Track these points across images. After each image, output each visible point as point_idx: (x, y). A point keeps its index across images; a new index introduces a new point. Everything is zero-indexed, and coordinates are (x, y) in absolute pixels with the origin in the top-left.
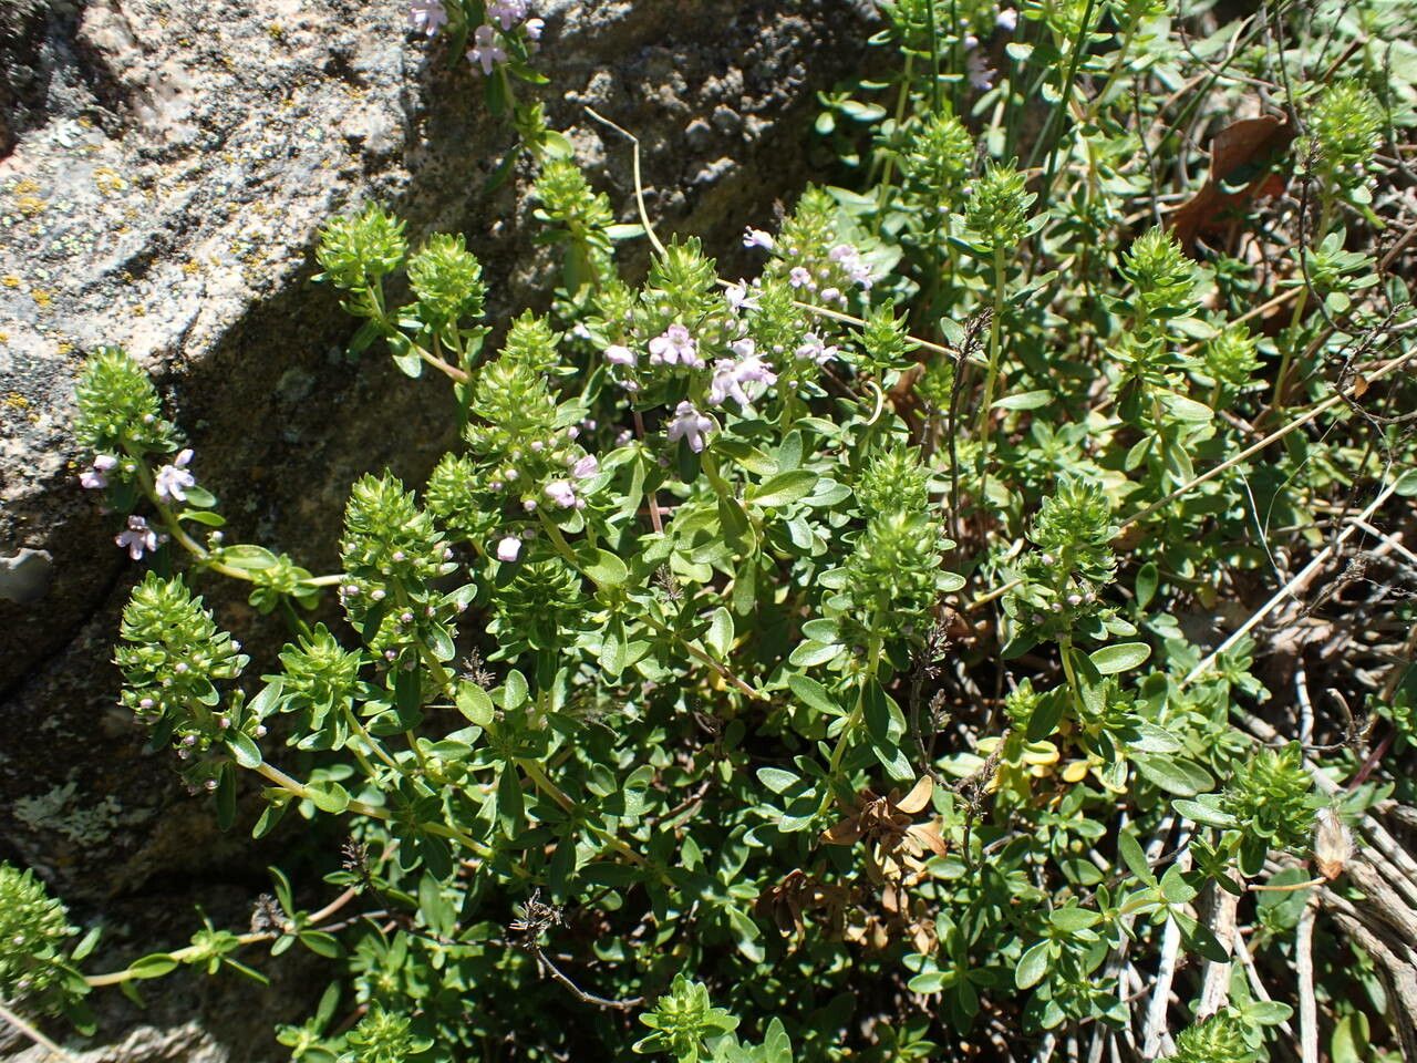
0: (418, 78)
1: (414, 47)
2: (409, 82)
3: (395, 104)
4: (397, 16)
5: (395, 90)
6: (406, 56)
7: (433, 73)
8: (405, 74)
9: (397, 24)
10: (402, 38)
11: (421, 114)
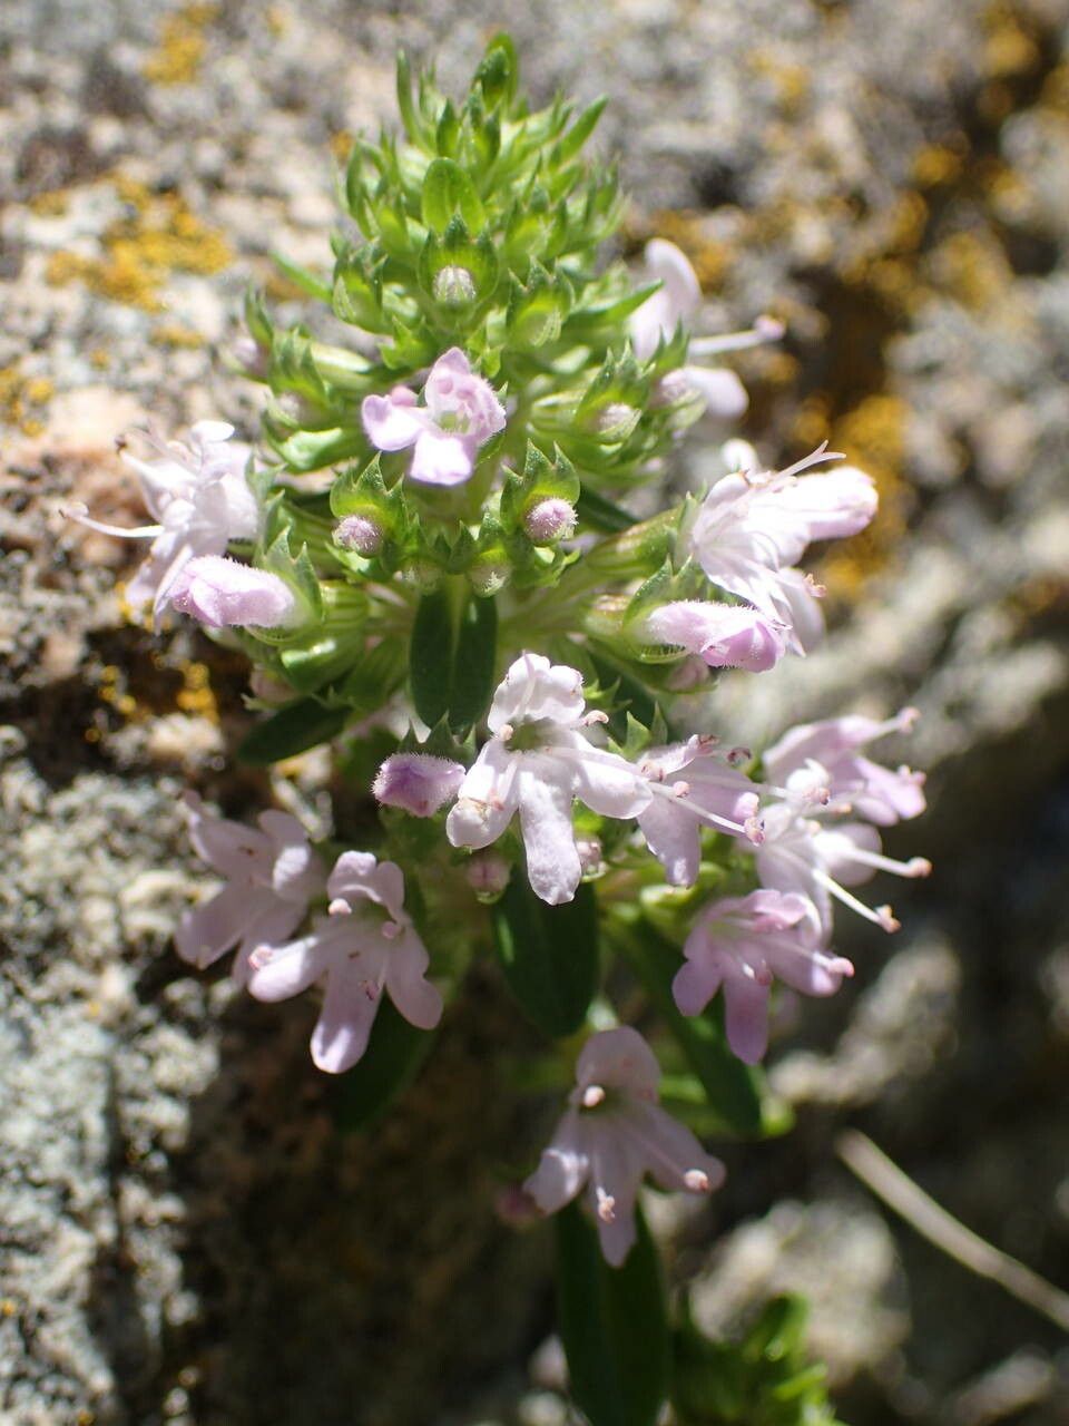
0: (183, 1172)
1: (170, 1015)
2: (135, 1196)
3: (65, 1337)
4: (103, 872)
5: (73, 1253)
6: (131, 1067)
7: (256, 1135)
8: (119, 1163)
9: (98, 911)
10: (116, 984)
11: (183, 1344)
